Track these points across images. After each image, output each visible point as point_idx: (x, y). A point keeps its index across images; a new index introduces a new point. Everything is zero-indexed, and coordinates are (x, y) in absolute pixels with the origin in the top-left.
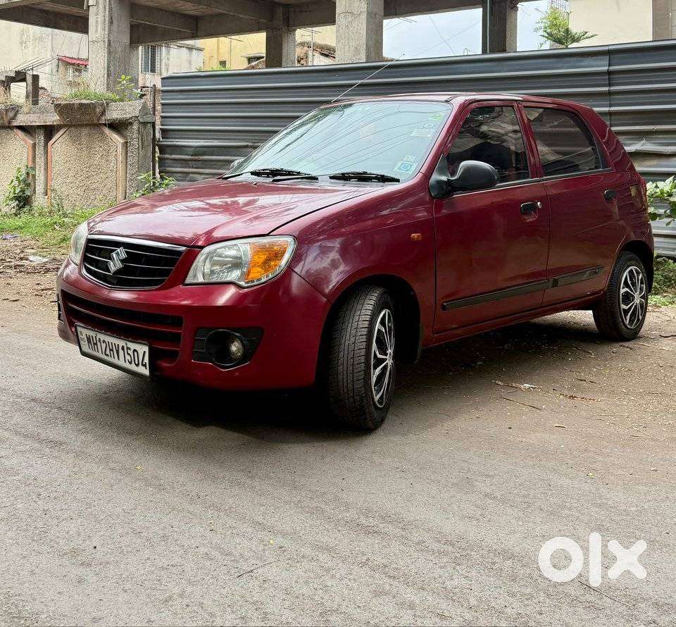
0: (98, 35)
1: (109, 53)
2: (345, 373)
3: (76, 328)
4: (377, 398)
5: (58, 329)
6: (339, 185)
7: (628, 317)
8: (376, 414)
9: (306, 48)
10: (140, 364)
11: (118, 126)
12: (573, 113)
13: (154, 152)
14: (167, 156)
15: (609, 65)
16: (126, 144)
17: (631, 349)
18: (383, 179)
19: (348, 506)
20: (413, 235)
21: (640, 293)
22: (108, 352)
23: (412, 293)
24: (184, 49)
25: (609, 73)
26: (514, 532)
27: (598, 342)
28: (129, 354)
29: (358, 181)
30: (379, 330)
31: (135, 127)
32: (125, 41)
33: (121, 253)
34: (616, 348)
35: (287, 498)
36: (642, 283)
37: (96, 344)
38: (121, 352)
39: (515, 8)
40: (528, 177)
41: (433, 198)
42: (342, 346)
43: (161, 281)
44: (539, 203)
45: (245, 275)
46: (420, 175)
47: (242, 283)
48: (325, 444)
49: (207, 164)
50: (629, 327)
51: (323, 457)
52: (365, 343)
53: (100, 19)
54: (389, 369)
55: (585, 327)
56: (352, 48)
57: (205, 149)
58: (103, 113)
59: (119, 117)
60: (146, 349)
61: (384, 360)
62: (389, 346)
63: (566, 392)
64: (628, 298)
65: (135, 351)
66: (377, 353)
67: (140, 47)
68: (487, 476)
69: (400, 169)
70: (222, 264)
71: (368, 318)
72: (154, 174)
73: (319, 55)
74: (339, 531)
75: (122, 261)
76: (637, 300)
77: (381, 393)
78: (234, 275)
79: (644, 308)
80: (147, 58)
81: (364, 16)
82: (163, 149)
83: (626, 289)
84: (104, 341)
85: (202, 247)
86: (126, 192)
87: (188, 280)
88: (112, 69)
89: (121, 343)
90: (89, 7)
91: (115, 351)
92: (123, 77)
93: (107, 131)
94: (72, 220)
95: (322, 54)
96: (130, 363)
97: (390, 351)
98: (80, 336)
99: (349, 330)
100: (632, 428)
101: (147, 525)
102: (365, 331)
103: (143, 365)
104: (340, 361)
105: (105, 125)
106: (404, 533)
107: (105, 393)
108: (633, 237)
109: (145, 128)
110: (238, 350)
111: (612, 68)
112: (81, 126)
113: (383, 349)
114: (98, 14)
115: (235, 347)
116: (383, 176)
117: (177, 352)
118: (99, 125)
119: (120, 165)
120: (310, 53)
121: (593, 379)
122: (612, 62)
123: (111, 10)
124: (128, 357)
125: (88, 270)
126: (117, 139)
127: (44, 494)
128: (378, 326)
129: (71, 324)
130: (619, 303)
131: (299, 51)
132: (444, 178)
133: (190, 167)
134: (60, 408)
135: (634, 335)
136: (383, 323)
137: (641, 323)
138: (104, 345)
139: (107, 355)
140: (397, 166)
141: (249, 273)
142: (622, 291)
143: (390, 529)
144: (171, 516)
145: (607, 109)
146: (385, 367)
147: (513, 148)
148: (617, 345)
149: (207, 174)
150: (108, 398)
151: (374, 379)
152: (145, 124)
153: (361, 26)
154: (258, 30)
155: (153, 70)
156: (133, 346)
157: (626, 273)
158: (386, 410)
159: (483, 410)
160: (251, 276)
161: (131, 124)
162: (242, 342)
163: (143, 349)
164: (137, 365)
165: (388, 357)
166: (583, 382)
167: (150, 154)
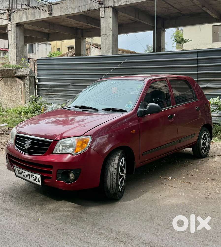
0: (12, 42)
1: (17, 48)
2: (110, 182)
3: (14, 167)
4: (120, 189)
5: (7, 166)
6: (106, 113)
7: (204, 150)
8: (120, 194)
9: (90, 45)
10: (38, 181)
11: (21, 77)
12: (186, 81)
13: (35, 86)
14: (40, 88)
15: (198, 57)
16: (24, 84)
17: (205, 161)
18: (121, 111)
19: (112, 232)
20: (132, 131)
21: (208, 142)
22: (26, 176)
23: (132, 151)
24: (44, 44)
25: (197, 59)
26: (168, 239)
27: (194, 159)
28: (33, 177)
29: (113, 111)
30: (121, 166)
31: (28, 78)
32: (22, 44)
33: (29, 142)
34: (200, 161)
35: (92, 229)
36: (208, 138)
37: (21, 173)
38: (31, 177)
39: (164, 31)
40: (171, 106)
41: (139, 117)
42: (108, 173)
43: (45, 152)
44: (174, 115)
45: (74, 150)
46: (134, 109)
47: (73, 153)
48: (103, 206)
49: (55, 91)
50: (204, 153)
51: (103, 212)
52: (116, 171)
53: (13, 35)
54: (124, 178)
55: (189, 152)
56: (107, 48)
57: (54, 86)
58: (16, 73)
59: (22, 74)
60: (40, 176)
61: (122, 176)
62: (124, 170)
63: (183, 180)
64: (204, 144)
65: (35, 176)
66: (121, 174)
67: (28, 44)
68: (159, 216)
69: (127, 106)
70: (66, 146)
71: (117, 162)
72: (36, 95)
73: (94, 48)
74: (110, 241)
75: (30, 145)
76: (207, 144)
77: (122, 187)
78: (70, 150)
79: (209, 146)
80: (30, 48)
81: (111, 36)
82: (38, 86)
83: (203, 141)
84: (24, 172)
85: (59, 140)
86: (25, 102)
87: (54, 152)
88: (18, 54)
89: (31, 174)
90: (8, 31)
91: (28, 175)
92: (22, 59)
93: (17, 79)
94: (6, 113)
95: (95, 47)
96: (34, 180)
97: (125, 172)
98: (15, 170)
99: (111, 167)
100: (206, 194)
101: (44, 243)
102: (116, 167)
103: (39, 181)
104: (108, 178)
105: (16, 77)
106: (131, 241)
107: (25, 188)
108: (206, 123)
109: (31, 78)
110: (72, 176)
111: (199, 58)
112: (8, 77)
113: (122, 172)
114: (11, 34)
115: (71, 176)
116: (121, 110)
117: (51, 177)
118: (14, 77)
119: (23, 92)
120: (91, 47)
121: (192, 174)
122: (198, 55)
123: (16, 32)
124: (33, 179)
125: (17, 147)
126: (21, 82)
127: (7, 232)
128: (121, 164)
129: (12, 165)
130: (201, 146)
131: (87, 46)
132: (142, 110)
133: (49, 93)
134: (9, 195)
135: (206, 156)
136: (122, 163)
137: (208, 151)
138: (24, 174)
139: (26, 177)
140: (126, 105)
141: (76, 150)
142: (202, 141)
143: (127, 240)
144: (52, 239)
145: (196, 72)
146: (123, 178)
147: (165, 92)
148: (200, 160)
149: (55, 95)
150: (26, 190)
151: (119, 183)
152: (31, 77)
153: (110, 40)
154: (72, 38)
155: (33, 52)
156: (35, 175)
157: (203, 135)
158: (123, 192)
159: (156, 189)
160: (77, 151)
161: (26, 77)
162: (74, 174)
163: (38, 176)
164: (37, 181)
165: (124, 174)
166: (189, 176)
167: (34, 88)
